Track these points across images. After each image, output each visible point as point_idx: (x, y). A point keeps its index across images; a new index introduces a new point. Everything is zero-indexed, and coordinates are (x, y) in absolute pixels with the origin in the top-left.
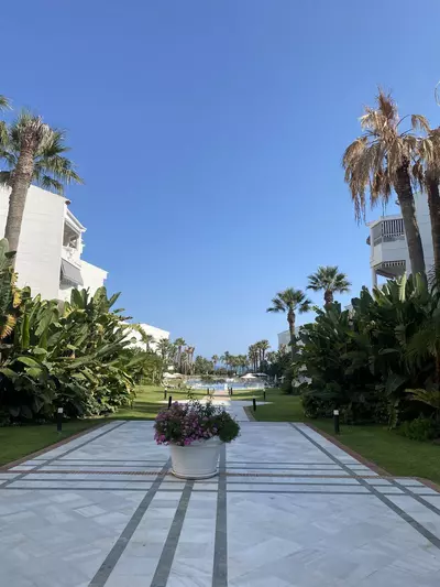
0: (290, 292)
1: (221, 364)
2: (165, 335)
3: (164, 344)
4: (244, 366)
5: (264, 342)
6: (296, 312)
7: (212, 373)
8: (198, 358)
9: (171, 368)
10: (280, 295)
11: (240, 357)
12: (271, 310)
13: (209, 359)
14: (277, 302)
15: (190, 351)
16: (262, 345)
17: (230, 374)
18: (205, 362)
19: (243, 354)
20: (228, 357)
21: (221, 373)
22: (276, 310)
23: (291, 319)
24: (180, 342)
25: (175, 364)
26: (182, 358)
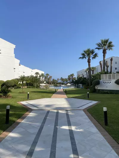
0: (89, 50)
1: (60, 81)
2: (43, 73)
3: (42, 75)
4: (66, 81)
5: (73, 74)
6: (91, 58)
7: (57, 84)
8: (53, 79)
9: (45, 82)
10: (85, 51)
11: (65, 79)
12: (80, 58)
13: (56, 80)
14: (83, 54)
15: (51, 77)
16: (72, 75)
17: (63, 84)
18: (55, 80)
19: (66, 78)
20: (62, 79)
21: (60, 83)
22: (83, 58)
23: (89, 61)
24: (47, 74)
25: (46, 81)
26: (48, 79)
